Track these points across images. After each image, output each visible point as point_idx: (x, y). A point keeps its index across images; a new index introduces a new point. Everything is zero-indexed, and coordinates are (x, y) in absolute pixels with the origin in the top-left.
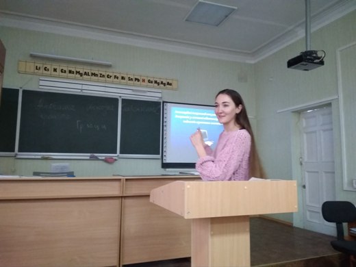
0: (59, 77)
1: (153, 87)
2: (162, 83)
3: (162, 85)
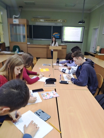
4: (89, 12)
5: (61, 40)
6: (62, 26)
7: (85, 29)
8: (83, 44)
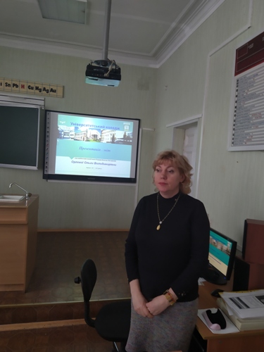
1: (34, 94)
2: (44, 89)
3: (45, 92)
4: (158, 66)
5: (35, 168)
6: (46, 111)
7: (144, 128)
8: (136, 185)
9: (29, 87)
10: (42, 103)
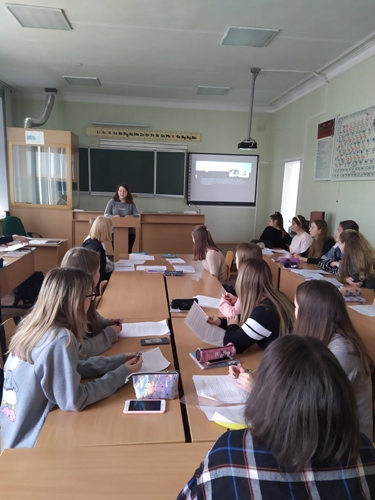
0: (113, 138)
1: (181, 141)
3: (188, 139)
4: (273, 111)
7: (262, 162)
8: (256, 208)
9: (178, 137)
10: (186, 147)
